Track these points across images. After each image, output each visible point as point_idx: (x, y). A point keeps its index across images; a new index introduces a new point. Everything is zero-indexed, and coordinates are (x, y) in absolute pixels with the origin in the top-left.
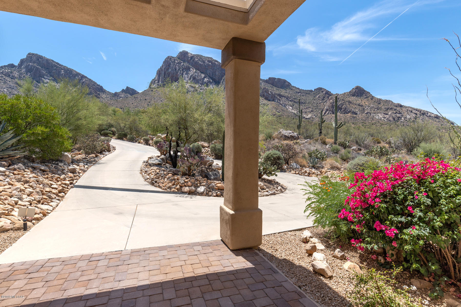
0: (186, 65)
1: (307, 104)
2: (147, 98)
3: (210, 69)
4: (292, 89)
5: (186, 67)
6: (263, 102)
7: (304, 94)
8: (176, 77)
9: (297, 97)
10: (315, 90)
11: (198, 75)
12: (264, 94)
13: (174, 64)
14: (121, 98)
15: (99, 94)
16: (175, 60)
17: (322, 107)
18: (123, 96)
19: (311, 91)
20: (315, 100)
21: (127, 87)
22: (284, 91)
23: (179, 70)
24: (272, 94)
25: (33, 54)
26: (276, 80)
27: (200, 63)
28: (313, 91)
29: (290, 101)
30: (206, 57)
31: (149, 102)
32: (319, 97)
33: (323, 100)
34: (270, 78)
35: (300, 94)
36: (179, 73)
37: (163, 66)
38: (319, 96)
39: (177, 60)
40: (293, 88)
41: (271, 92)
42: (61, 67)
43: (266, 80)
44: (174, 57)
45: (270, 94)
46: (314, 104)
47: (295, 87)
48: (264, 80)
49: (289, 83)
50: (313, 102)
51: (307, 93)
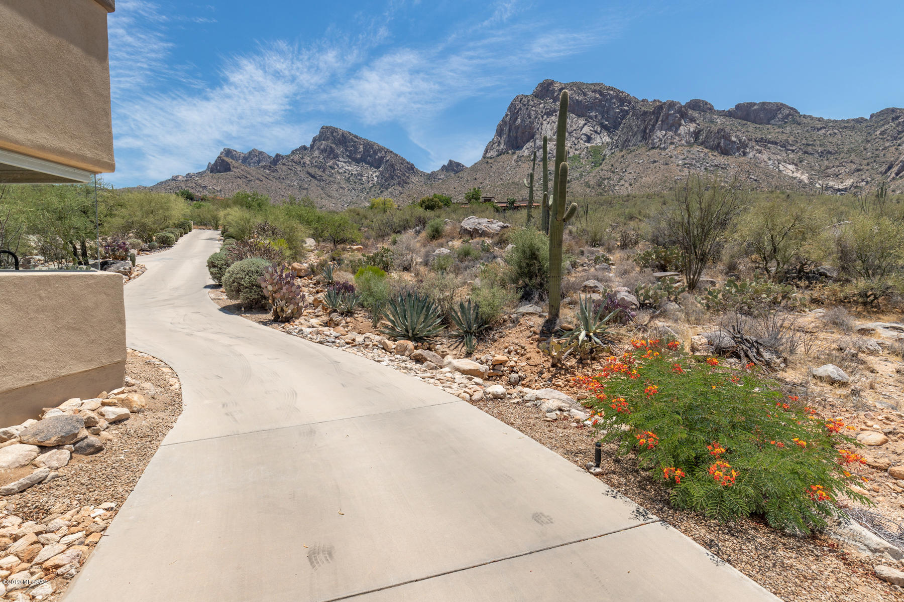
0: (549, 107)
1: (842, 155)
2: (477, 176)
3: (597, 108)
4: (799, 124)
5: (550, 110)
6: (716, 162)
7: (836, 131)
8: (529, 132)
9: (815, 140)
10: (872, 116)
11: (572, 122)
12: (719, 143)
13: (527, 109)
14: (440, 181)
15: (408, 177)
16: (528, 101)
17: (891, 157)
18: (442, 177)
19: (860, 121)
20: (869, 141)
21: (450, 161)
22: (777, 131)
23: (536, 117)
24: (740, 140)
25: (327, 128)
26: (756, 107)
27: (577, 98)
28: (866, 120)
29: (793, 151)
30: (589, 84)
31: (481, 183)
32: (882, 133)
33: (896, 138)
34: (738, 107)
35: (823, 131)
36: (535, 124)
37: (507, 115)
38: (883, 129)
39: (533, 101)
40: (805, 121)
41: (737, 136)
42: (359, 141)
43: (729, 111)
44: (527, 96)
45: (735, 142)
46: (864, 152)
47: (810, 116)
48: (723, 111)
49: (792, 108)
50: (862, 148)
51: (845, 127)
